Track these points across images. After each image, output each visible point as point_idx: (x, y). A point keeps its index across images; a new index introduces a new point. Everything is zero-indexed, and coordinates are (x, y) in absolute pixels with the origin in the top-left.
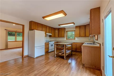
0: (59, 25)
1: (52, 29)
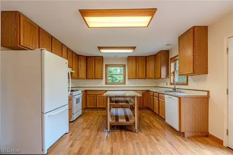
0: (100, 48)
1: (74, 55)
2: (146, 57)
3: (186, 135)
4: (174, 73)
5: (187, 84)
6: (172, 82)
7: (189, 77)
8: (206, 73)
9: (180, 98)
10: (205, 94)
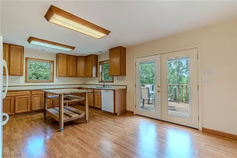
2: (77, 57)
3: (118, 114)
4: (101, 73)
5: (113, 82)
6: (100, 80)
7: (114, 77)
8: (125, 75)
9: (114, 91)
10: (125, 87)
